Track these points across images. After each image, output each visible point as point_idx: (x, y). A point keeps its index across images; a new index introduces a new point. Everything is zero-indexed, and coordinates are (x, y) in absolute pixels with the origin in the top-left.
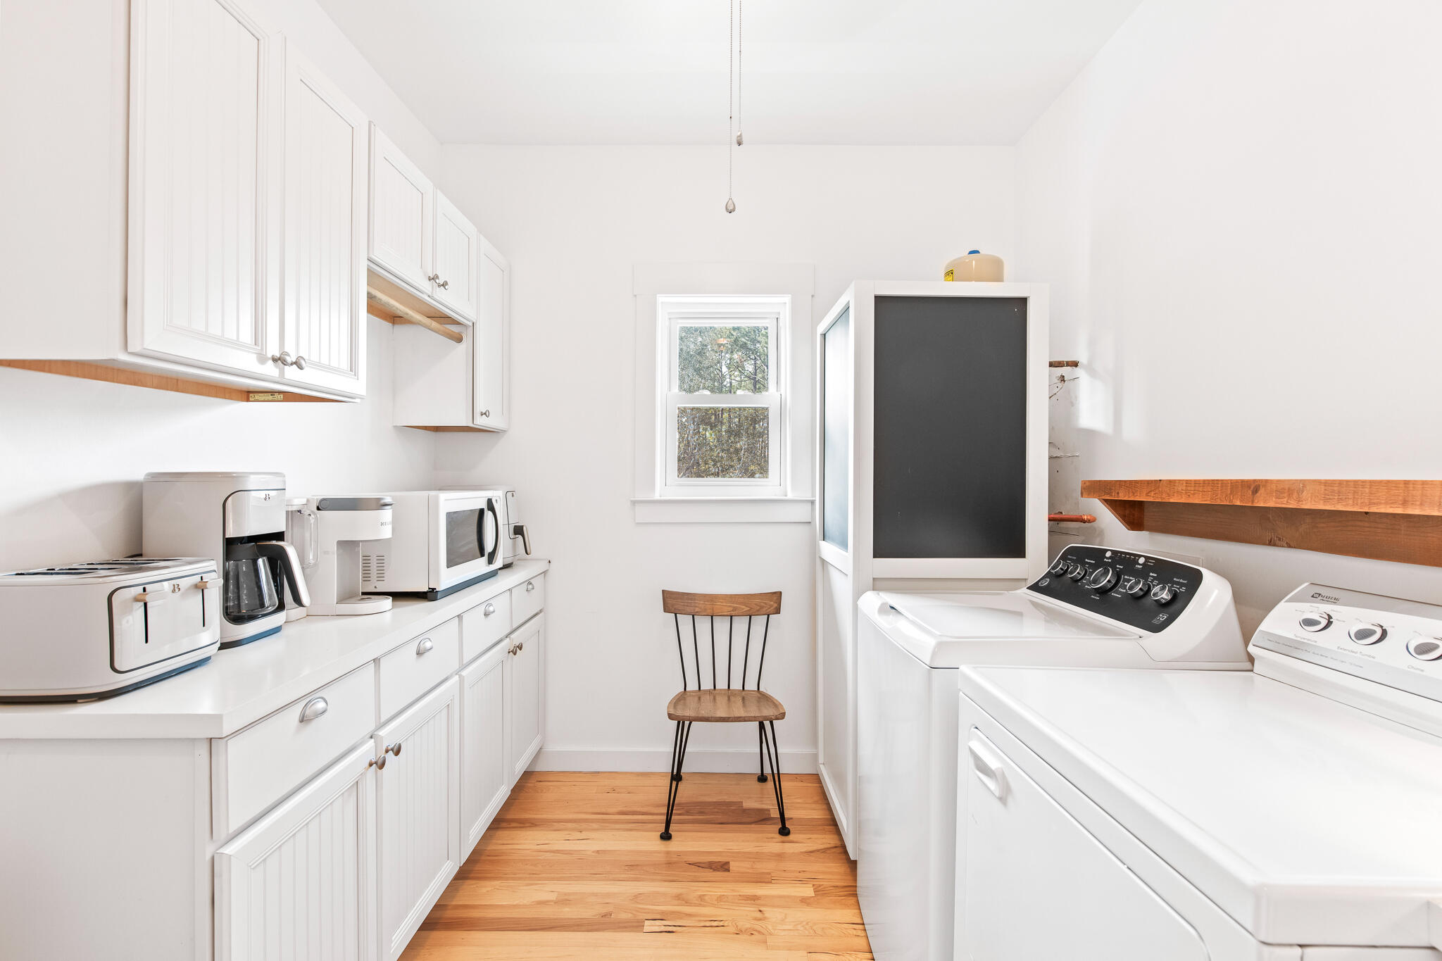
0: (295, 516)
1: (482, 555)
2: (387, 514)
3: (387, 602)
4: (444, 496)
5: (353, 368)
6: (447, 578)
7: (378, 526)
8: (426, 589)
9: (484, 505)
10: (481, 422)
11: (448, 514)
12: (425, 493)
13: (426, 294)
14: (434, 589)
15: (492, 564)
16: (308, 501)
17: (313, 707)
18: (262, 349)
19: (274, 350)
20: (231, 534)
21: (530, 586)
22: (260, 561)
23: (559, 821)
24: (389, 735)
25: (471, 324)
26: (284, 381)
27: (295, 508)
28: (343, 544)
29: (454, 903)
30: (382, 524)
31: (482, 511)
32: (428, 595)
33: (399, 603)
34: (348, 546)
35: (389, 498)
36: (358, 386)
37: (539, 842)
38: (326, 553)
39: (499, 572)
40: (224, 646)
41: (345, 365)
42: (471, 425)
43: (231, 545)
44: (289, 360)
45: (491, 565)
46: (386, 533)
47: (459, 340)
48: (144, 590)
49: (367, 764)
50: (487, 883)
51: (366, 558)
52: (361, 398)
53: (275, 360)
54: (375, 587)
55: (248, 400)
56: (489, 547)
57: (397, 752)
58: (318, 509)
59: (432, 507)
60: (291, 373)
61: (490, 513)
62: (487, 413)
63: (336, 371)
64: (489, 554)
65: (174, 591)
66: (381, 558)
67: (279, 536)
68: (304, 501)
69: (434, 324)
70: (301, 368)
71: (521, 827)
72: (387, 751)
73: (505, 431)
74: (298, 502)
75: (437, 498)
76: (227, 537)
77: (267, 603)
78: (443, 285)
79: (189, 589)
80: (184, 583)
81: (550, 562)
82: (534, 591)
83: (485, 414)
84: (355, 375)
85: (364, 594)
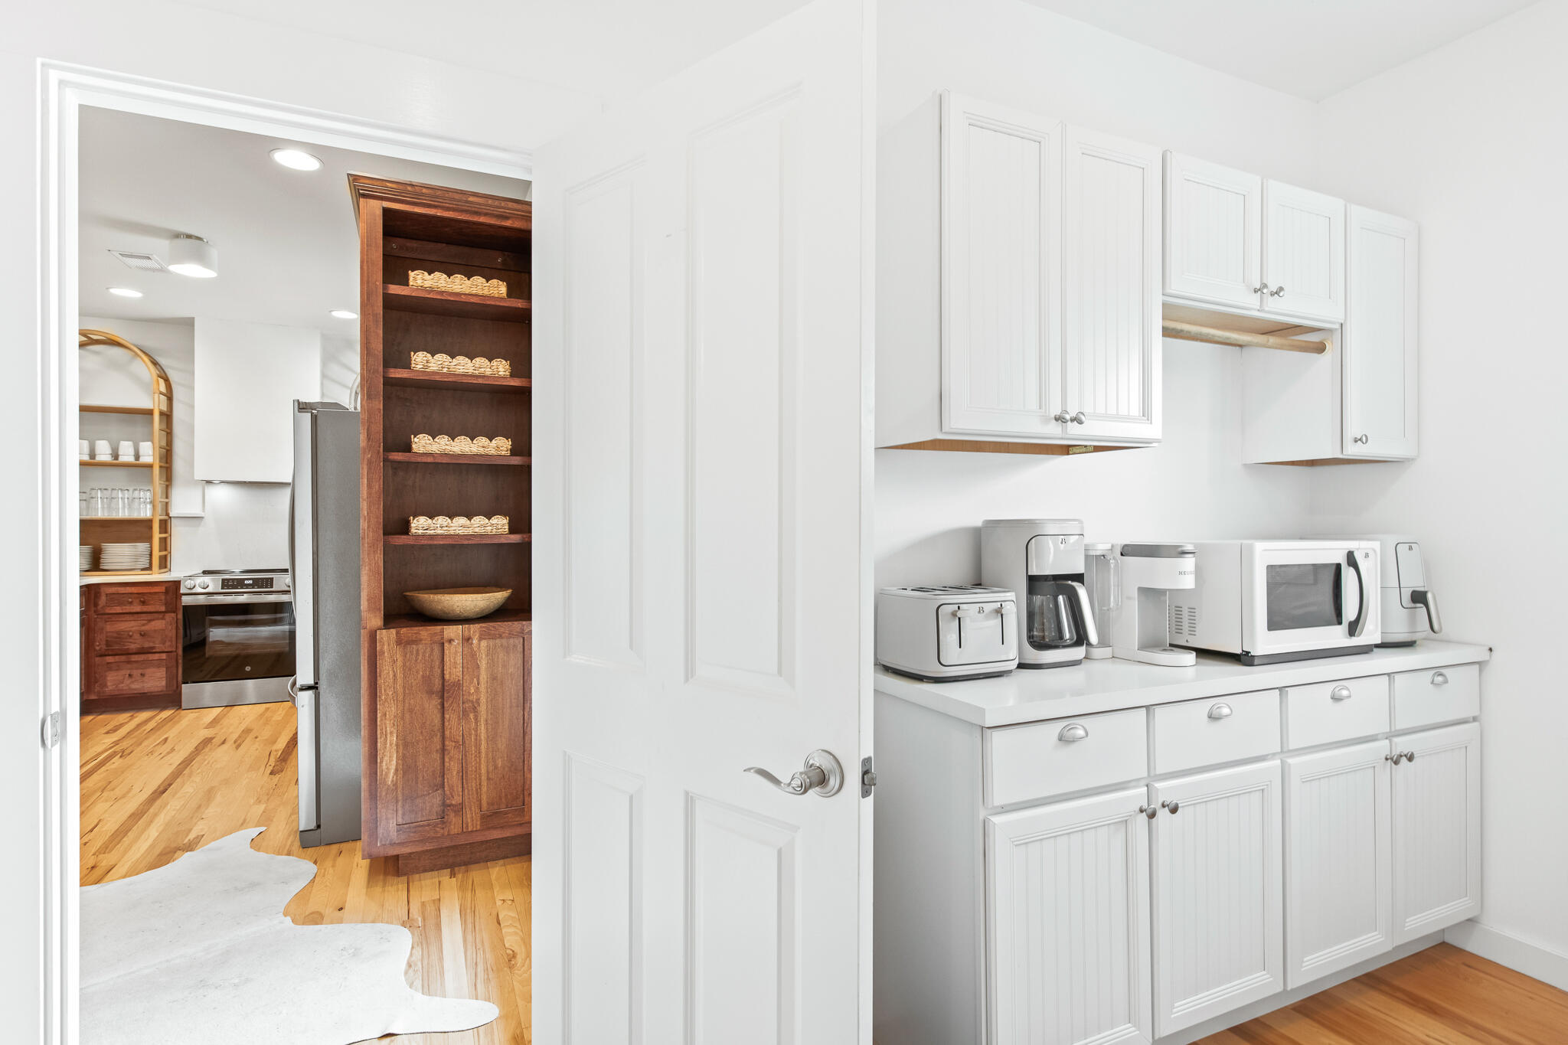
0: (1098, 561)
1: (1340, 623)
2: (1189, 563)
3: (1191, 657)
4: (1260, 546)
5: (1146, 413)
6: (1266, 642)
7: (1181, 575)
8: (1238, 651)
9: (1341, 559)
10: (1353, 451)
11: (1270, 568)
12: (1239, 542)
13: (1255, 309)
14: (1248, 653)
15: (1354, 635)
16: (1112, 546)
17: (1072, 731)
18: (1046, 410)
19: (1056, 411)
20: (1034, 571)
21: (1440, 679)
22: (1061, 598)
23: (1477, 1027)
24: (1166, 790)
25: (1337, 326)
26: (1067, 436)
27: (1098, 553)
28: (1145, 592)
29: (1283, 1031)
30: (1180, 573)
31: (1338, 567)
32: (1243, 659)
33: (1201, 660)
34: (1150, 594)
35: (1189, 545)
36: (1151, 430)
37: (1431, 1034)
38: (1129, 598)
39: (1375, 650)
40: (1021, 666)
41: (1135, 410)
42: (1341, 456)
43: (1034, 583)
44: (1068, 417)
45: (1353, 638)
46: (1188, 582)
47: (1320, 348)
48: (959, 608)
49: (1137, 809)
50: (1334, 1036)
51: (1178, 609)
52: (1158, 441)
53: (1057, 419)
54: (1187, 641)
55: (1068, 454)
56: (1350, 612)
57: (1174, 810)
58: (1122, 555)
59: (1245, 557)
60: (1073, 429)
61: (1352, 570)
62: (1364, 439)
63: (1128, 419)
64: (1350, 624)
65: (979, 612)
66: (1192, 610)
67: (1079, 578)
68: (1109, 546)
69: (1272, 340)
70: (1080, 422)
71: (1412, 1005)
72: (1163, 806)
73: (1413, 459)
74: (1101, 548)
75: (1251, 549)
76: (1029, 574)
77: (1067, 635)
78: (1276, 293)
79: (991, 612)
80: (988, 608)
81: (1491, 650)
82: (1447, 685)
83: (1360, 440)
84: (1148, 420)
85: (1171, 645)
